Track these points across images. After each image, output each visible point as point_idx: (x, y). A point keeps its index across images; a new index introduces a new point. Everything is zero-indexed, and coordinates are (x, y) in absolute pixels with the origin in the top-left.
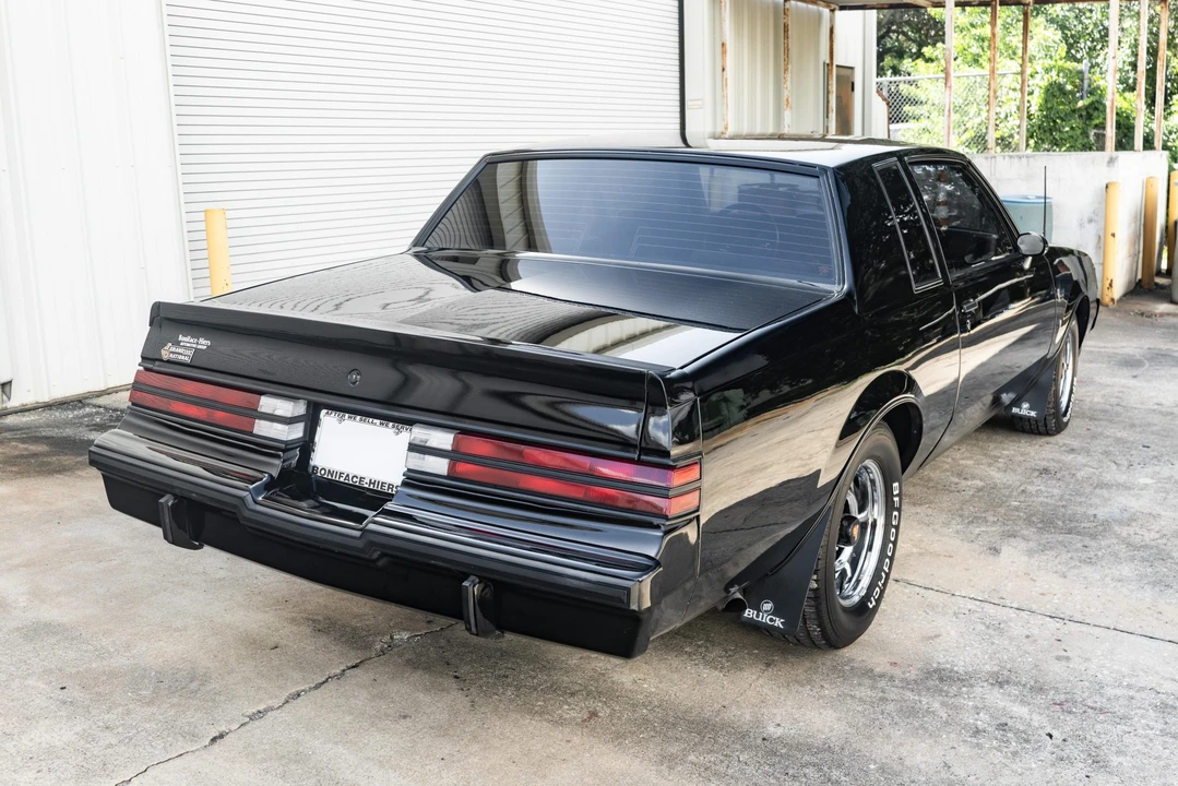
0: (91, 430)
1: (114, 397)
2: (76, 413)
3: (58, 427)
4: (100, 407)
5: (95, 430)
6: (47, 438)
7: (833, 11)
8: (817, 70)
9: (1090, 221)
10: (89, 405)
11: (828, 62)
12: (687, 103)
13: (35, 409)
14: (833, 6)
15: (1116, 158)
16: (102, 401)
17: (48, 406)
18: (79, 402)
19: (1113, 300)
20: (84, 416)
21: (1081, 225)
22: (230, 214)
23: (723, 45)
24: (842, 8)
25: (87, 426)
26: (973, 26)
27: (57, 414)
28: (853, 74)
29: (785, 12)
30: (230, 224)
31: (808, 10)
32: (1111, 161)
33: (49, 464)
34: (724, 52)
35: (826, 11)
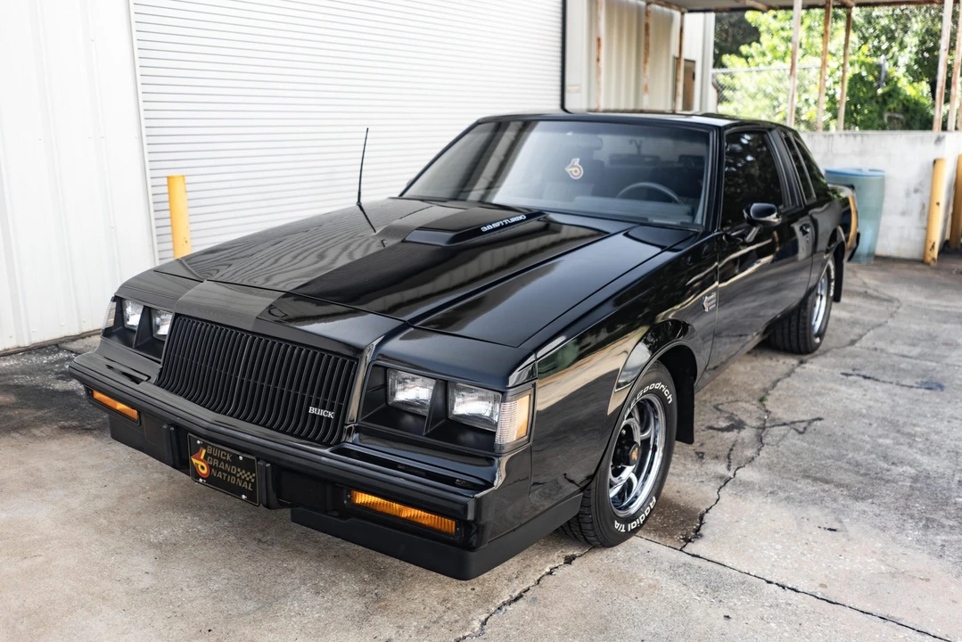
0: (58, 379)
1: (87, 341)
2: (50, 358)
3: (30, 374)
4: (72, 352)
5: (63, 379)
6: (17, 386)
7: (683, 14)
8: (668, 62)
9: (916, 191)
10: (63, 349)
11: (677, 55)
12: (568, 88)
13: (15, 353)
14: (684, 10)
15: (944, 137)
16: (75, 346)
17: (29, 350)
18: (56, 346)
19: (933, 259)
20: (56, 362)
21: (908, 195)
22: (188, 180)
23: (599, 40)
24: (691, 11)
25: (57, 373)
26: (783, 29)
27: (34, 359)
28: (694, 67)
29: (647, 13)
30: (189, 188)
31: (663, 12)
32: (939, 140)
33: (10, 418)
34: (599, 46)
35: (677, 14)
